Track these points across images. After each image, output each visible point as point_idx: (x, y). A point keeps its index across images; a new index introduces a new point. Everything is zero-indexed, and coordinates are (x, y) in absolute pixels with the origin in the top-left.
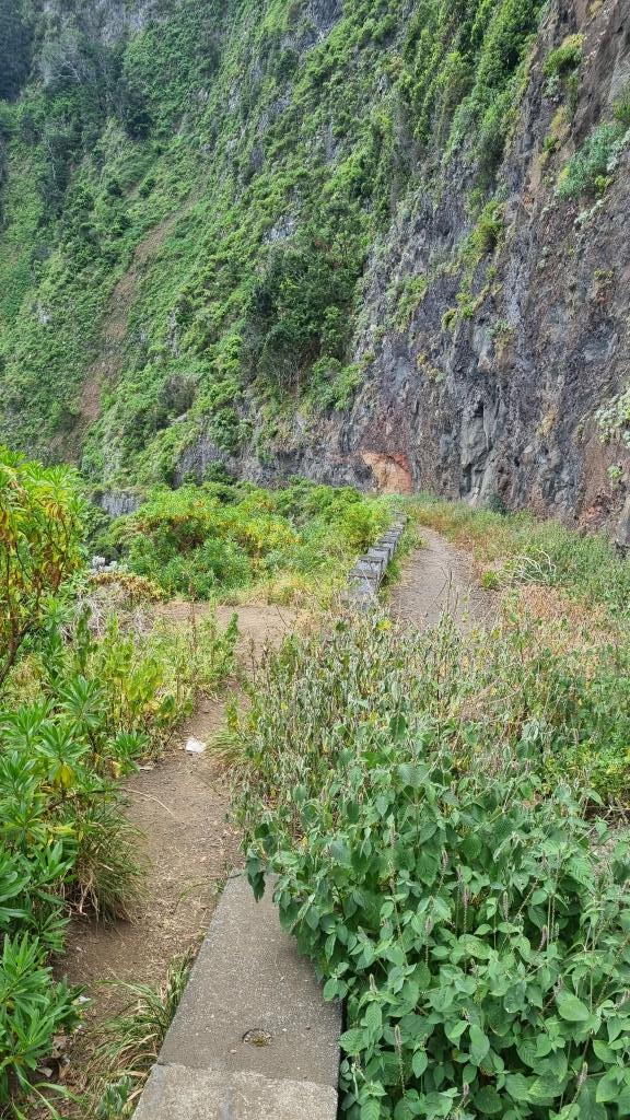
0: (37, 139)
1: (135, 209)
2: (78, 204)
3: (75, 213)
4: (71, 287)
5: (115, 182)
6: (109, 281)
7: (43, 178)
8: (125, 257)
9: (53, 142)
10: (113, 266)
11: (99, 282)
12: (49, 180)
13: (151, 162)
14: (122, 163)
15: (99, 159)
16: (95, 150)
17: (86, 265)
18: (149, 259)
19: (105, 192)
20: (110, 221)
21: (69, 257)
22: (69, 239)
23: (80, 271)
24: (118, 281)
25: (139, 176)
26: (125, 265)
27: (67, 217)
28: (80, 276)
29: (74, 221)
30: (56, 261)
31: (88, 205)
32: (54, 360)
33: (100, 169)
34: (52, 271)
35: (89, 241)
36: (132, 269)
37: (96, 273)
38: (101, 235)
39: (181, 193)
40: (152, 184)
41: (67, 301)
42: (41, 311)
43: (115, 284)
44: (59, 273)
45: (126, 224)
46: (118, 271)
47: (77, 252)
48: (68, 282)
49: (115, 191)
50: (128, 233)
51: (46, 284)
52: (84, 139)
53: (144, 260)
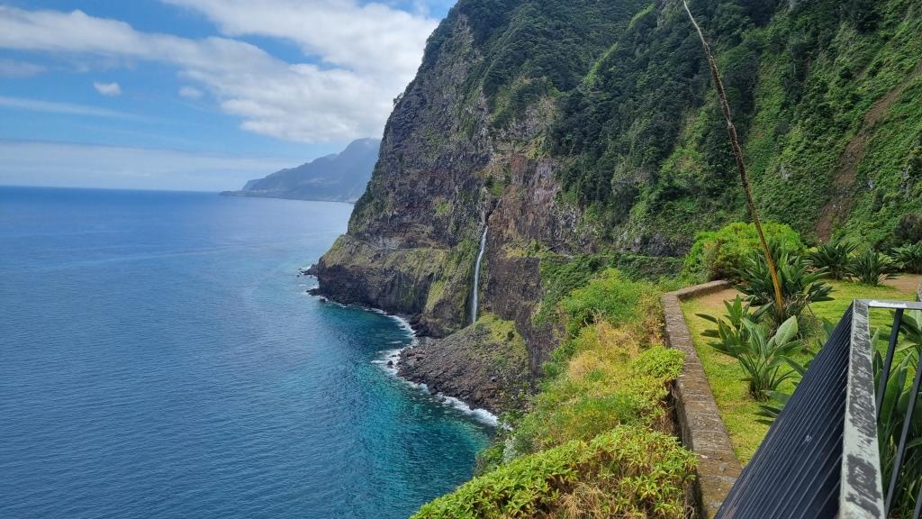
0: (782, 49)
1: (864, 86)
2: (815, 90)
3: (812, 97)
4: (808, 151)
5: (846, 69)
6: (840, 144)
7: (786, 75)
8: (855, 123)
9: (795, 48)
10: (844, 132)
11: (832, 145)
12: (790, 76)
13: (878, 48)
14: (852, 53)
15: (833, 54)
16: (829, 48)
17: (820, 134)
18: (876, 123)
19: (838, 78)
20: (842, 98)
21: (807, 129)
22: (807, 117)
23: (815, 139)
24: (849, 143)
25: (868, 60)
26: (855, 130)
27: (806, 101)
28: (816, 143)
29: (811, 102)
30: (796, 133)
31: (824, 88)
32: (793, 206)
33: (833, 60)
34: (793, 141)
35: (824, 116)
36: (861, 132)
37: (830, 139)
38: (834, 111)
39: (906, 68)
40: (879, 65)
41: (805, 162)
42: (783, 170)
43: (846, 146)
44: (798, 142)
45: (856, 99)
46: (849, 136)
47: (813, 125)
48: (806, 148)
49: (847, 75)
50: (858, 106)
51: (787, 151)
52: (820, 42)
53: (872, 124)
